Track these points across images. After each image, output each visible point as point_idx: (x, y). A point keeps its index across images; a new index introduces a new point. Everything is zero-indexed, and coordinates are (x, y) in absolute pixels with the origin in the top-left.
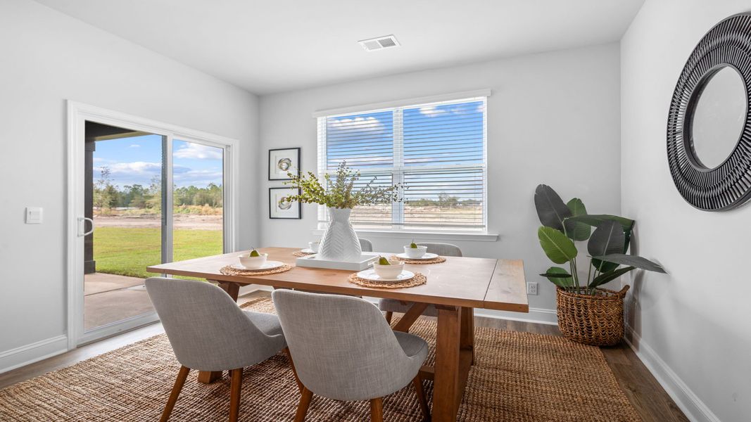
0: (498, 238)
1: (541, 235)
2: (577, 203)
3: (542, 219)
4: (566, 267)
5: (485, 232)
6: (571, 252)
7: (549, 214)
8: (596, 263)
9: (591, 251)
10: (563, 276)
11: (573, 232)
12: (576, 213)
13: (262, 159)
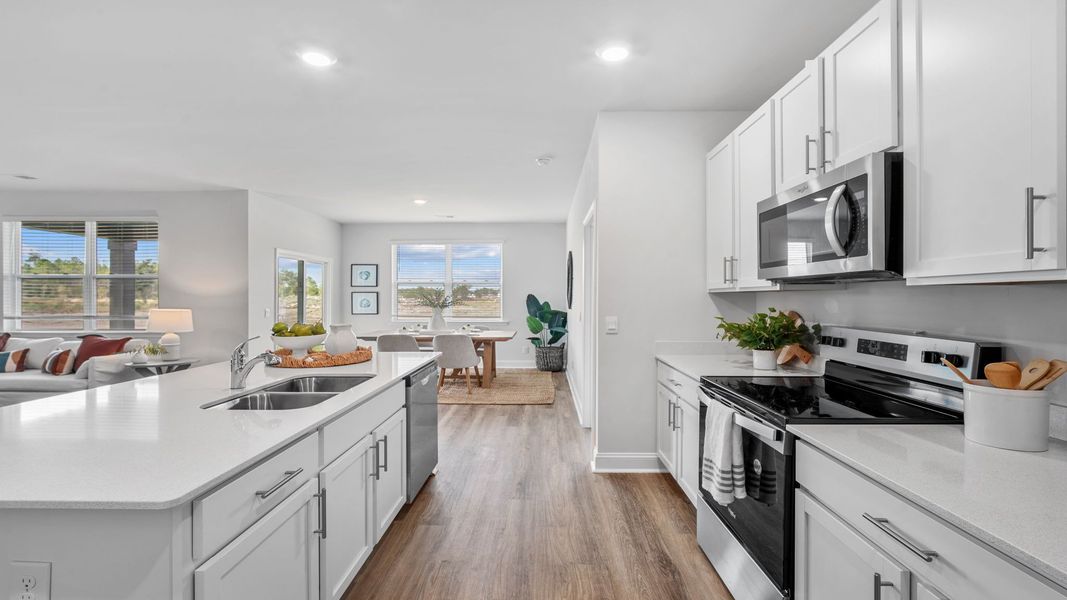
0: (508, 323)
2: (546, 303)
3: (529, 312)
4: (538, 336)
5: (501, 320)
6: (542, 328)
7: (532, 310)
8: (551, 332)
9: (550, 327)
10: (537, 339)
11: (543, 319)
12: (546, 309)
13: (346, 271)
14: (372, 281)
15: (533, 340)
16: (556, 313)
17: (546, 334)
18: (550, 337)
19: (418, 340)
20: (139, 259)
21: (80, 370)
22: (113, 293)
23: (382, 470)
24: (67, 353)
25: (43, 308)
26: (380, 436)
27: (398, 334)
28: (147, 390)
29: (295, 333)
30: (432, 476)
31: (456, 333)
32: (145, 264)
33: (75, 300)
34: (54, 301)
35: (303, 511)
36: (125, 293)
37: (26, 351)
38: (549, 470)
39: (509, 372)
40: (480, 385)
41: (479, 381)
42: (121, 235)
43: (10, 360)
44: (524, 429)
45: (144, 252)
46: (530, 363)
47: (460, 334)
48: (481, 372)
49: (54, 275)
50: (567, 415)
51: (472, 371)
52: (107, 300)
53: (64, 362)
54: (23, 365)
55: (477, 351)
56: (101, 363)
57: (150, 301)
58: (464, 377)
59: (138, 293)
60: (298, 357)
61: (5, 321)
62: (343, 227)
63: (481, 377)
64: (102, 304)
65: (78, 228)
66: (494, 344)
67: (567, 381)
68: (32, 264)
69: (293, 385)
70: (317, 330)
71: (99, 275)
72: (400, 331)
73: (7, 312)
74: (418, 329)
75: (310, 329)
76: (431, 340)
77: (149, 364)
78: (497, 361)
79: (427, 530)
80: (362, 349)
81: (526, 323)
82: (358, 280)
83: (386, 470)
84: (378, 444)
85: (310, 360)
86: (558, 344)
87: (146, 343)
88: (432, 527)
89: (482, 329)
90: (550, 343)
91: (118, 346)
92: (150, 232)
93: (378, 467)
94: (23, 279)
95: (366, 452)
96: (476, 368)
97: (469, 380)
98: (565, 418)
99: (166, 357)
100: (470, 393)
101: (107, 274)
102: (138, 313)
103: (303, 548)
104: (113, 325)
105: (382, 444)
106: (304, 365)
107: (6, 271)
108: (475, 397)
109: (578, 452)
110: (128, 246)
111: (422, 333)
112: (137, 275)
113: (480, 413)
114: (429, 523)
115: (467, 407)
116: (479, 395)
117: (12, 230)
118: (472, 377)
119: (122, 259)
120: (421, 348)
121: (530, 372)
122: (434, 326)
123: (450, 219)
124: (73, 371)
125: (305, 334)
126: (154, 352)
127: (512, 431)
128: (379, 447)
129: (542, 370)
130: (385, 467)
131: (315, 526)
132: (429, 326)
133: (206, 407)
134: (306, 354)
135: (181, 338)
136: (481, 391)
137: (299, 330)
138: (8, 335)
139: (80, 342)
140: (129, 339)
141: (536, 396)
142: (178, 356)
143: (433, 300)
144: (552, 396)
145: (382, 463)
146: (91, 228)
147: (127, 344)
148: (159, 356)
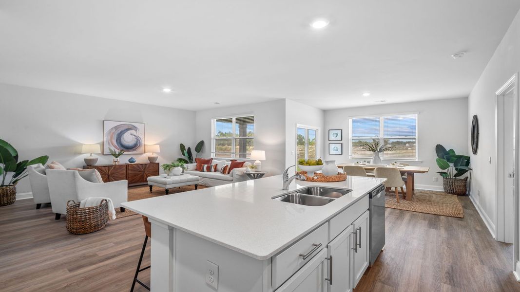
0: (422, 162)
1: (437, 161)
2: (452, 151)
3: (438, 156)
4: (445, 171)
5: (417, 160)
6: (448, 166)
7: (440, 154)
8: (456, 169)
9: (455, 166)
10: (445, 173)
11: (449, 160)
12: (451, 154)
13: (326, 133)
14: (339, 138)
15: (441, 173)
16: (460, 157)
17: (452, 170)
18: (455, 172)
19: (366, 169)
20: (248, 131)
21: (230, 173)
22: (240, 145)
23: (358, 246)
24: (227, 166)
25: (221, 149)
26: (357, 227)
27: (354, 165)
28: (250, 183)
29: (308, 164)
30: (382, 251)
31: (388, 167)
32: (249, 133)
33: (230, 147)
34: (224, 147)
35: (320, 267)
36: (244, 144)
37: (217, 165)
38: (472, 269)
39: (422, 192)
40: (404, 198)
41: (404, 196)
42: (243, 122)
43: (213, 167)
44: (443, 233)
45: (250, 128)
46: (438, 187)
47: (391, 167)
48: (405, 190)
49: (224, 138)
50: (478, 228)
51: (399, 189)
52: (238, 147)
53: (226, 170)
54: (216, 170)
55: (403, 178)
56: (237, 171)
57: (251, 147)
58: (395, 192)
59: (247, 144)
60: (311, 176)
61: (212, 154)
62: (325, 112)
63: (405, 193)
64: (237, 148)
65: (230, 121)
66: (413, 174)
67: (471, 202)
68: (219, 134)
69: (309, 191)
70: (319, 163)
71: (236, 137)
72: (355, 164)
73: (212, 151)
74: (365, 163)
75: (316, 162)
76: (373, 169)
77: (251, 173)
78: (415, 185)
79: (383, 287)
80: (341, 174)
81: (436, 163)
82: (332, 138)
83: (360, 247)
84: (356, 232)
85: (316, 178)
86: (462, 177)
87: (250, 164)
88: (386, 286)
89: (405, 165)
90: (455, 176)
91: (241, 165)
92: (251, 120)
93: (356, 244)
94: (216, 140)
95: (350, 235)
96: (402, 188)
97: (397, 195)
98: (477, 230)
99: (256, 170)
100: (398, 202)
101: (238, 137)
102: (247, 152)
103: (320, 287)
104: (240, 157)
105: (358, 231)
106: (313, 180)
107: (212, 137)
108: (402, 205)
109: (496, 259)
110: (244, 126)
111: (367, 165)
112: (247, 137)
113: (407, 216)
114: (384, 283)
115: (398, 211)
116: (404, 204)
117: (214, 122)
118: (399, 193)
119: (243, 131)
120: (367, 174)
121: (439, 194)
122: (375, 162)
123: (383, 103)
124: (229, 173)
125: (313, 165)
126: (253, 168)
127: (433, 232)
128: (357, 233)
129: (449, 193)
130: (360, 245)
131: (326, 276)
132: (372, 161)
133: (273, 198)
134: (314, 175)
135: (261, 163)
136: (406, 202)
137: (311, 162)
138: (212, 159)
139: (231, 162)
140: (245, 162)
141: (448, 210)
142: (261, 170)
143: (374, 147)
144: (462, 212)
145: (358, 243)
146: (234, 120)
147: (244, 164)
148: (254, 170)
